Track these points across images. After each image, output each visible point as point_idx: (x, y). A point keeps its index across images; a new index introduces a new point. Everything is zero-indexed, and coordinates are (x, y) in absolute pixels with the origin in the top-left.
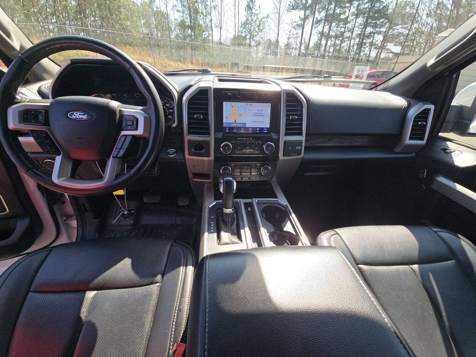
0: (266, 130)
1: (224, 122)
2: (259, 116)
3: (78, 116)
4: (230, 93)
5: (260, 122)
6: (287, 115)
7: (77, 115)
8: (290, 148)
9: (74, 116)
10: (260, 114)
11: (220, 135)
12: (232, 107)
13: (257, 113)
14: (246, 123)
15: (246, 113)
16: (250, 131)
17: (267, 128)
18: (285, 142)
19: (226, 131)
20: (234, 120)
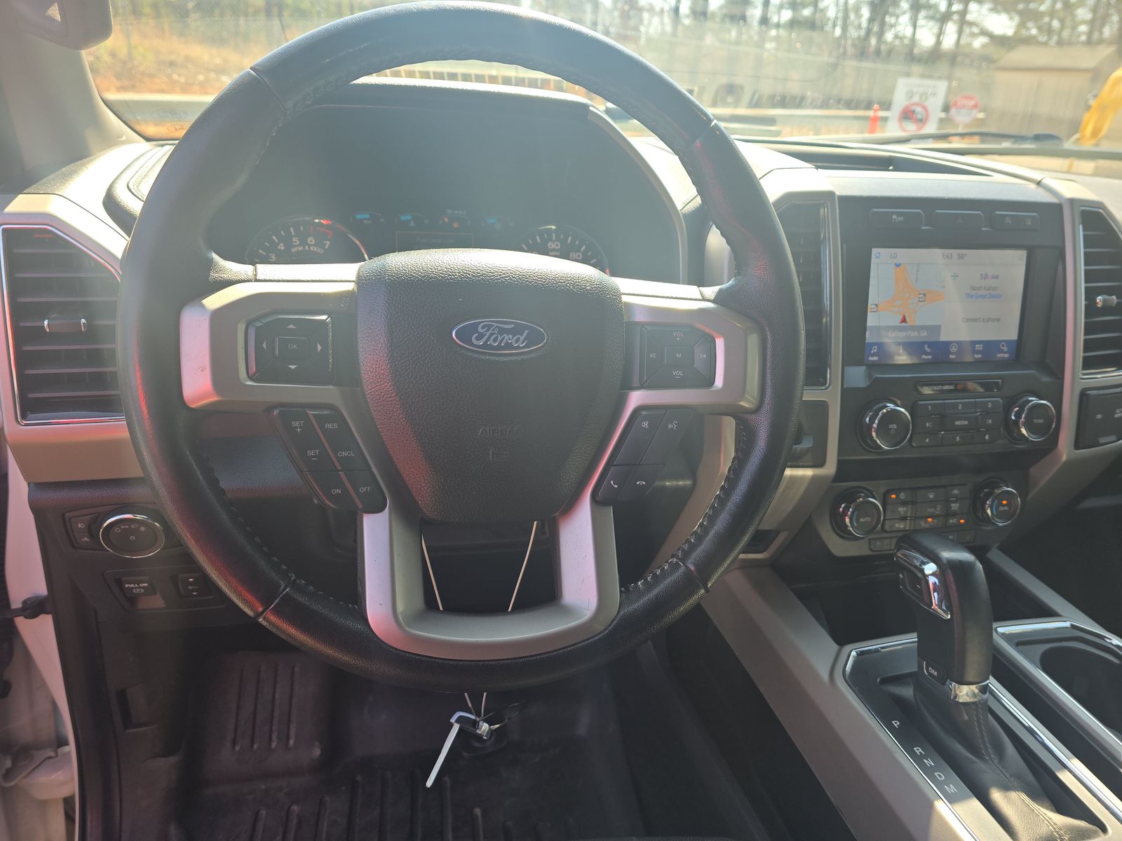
0: (1005, 349)
1: (869, 324)
2: (984, 297)
3: (495, 340)
4: (899, 214)
5: (990, 320)
6: (1091, 294)
7: (491, 335)
8: (1099, 416)
9: (477, 339)
10: (989, 289)
11: (858, 377)
12: (898, 265)
13: (979, 289)
14: (940, 326)
15: (944, 287)
16: (951, 356)
17: (1008, 342)
18: (1084, 395)
19: (870, 358)
20: (900, 318)
